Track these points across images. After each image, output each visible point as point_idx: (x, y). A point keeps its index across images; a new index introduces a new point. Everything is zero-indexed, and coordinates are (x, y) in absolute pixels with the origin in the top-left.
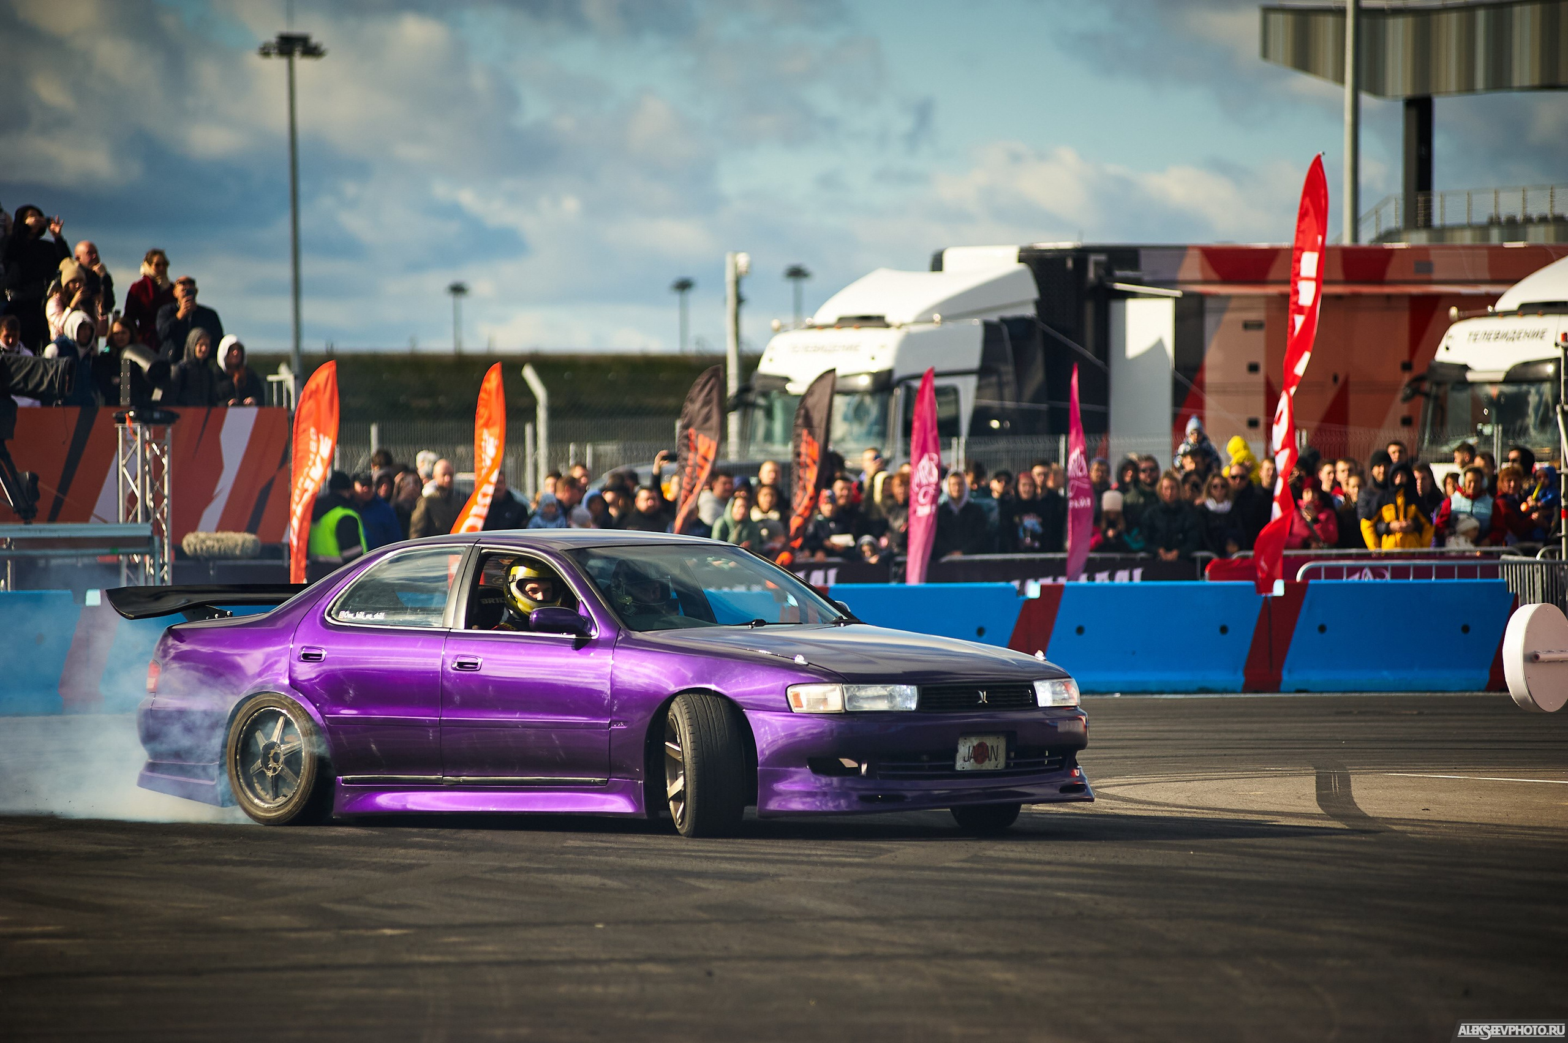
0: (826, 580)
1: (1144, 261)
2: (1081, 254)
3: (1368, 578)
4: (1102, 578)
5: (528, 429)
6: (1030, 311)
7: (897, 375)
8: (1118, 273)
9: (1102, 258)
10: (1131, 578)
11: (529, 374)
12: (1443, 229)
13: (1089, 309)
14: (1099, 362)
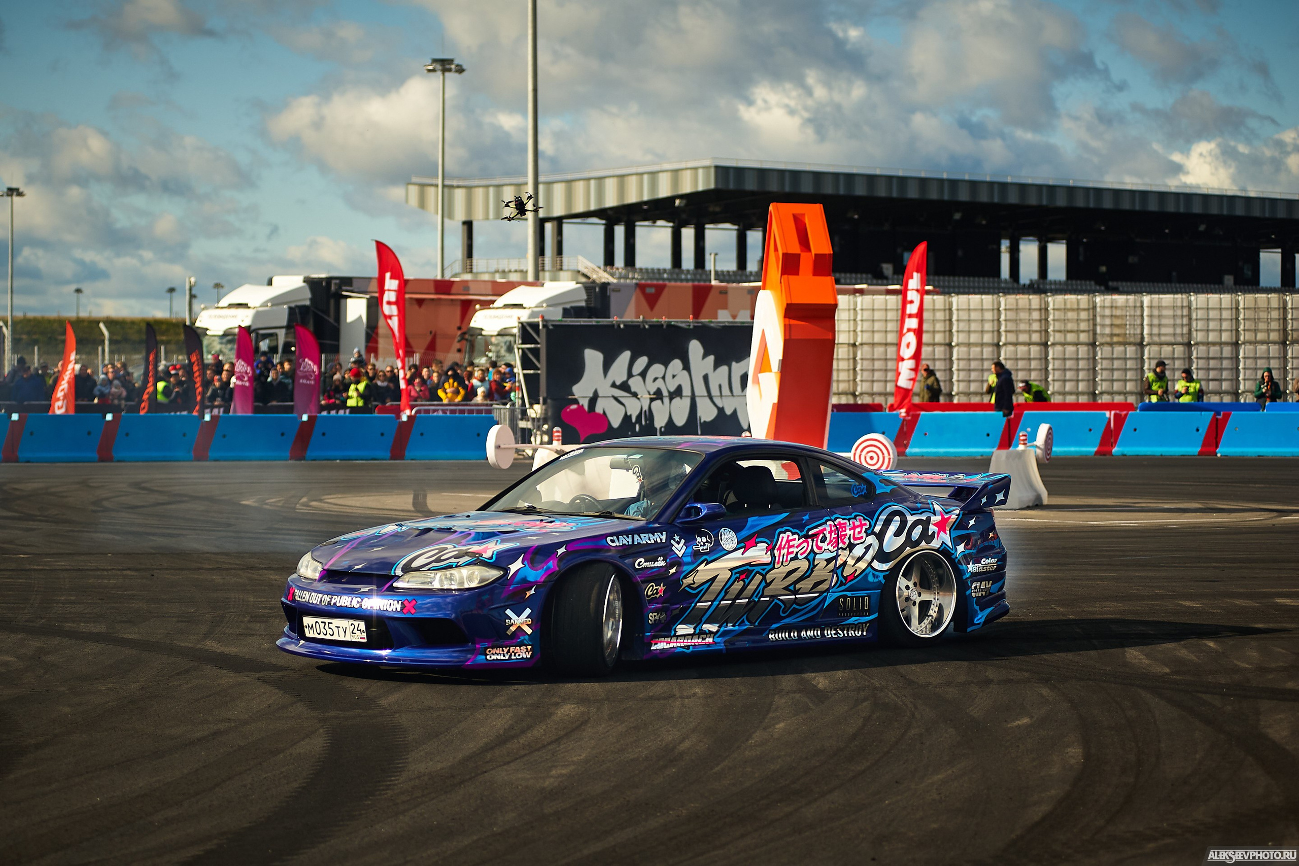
0: (219, 412)
1: (355, 283)
2: (329, 280)
3: (440, 414)
4: (333, 413)
5: (100, 349)
6: (308, 303)
7: (253, 328)
8: (344, 288)
9: (337, 281)
10: (345, 413)
11: (102, 326)
12: (477, 273)
13: (332, 302)
14: (336, 324)
